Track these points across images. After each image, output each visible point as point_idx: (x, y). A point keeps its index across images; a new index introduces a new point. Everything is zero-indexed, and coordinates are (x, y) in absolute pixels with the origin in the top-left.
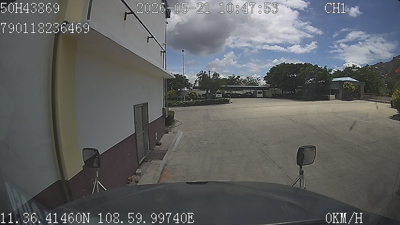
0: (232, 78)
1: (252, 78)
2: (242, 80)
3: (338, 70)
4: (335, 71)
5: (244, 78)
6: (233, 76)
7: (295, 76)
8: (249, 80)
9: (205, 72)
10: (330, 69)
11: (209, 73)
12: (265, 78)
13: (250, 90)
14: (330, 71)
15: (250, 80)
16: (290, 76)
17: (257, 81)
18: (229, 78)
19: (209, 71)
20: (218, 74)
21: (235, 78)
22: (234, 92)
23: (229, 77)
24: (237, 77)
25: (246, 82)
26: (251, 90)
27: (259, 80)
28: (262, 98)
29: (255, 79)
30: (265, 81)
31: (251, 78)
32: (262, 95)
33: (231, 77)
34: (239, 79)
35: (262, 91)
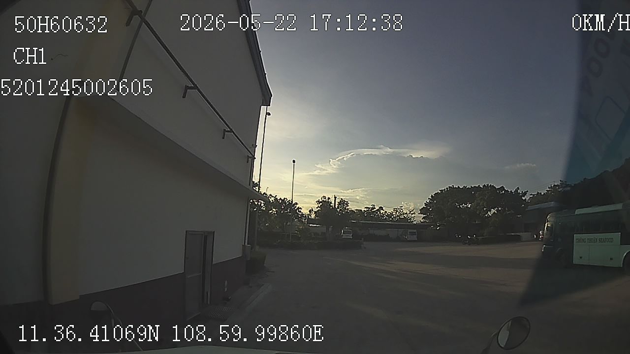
0: (371, 210)
1: (402, 211)
2: (387, 214)
3: (538, 193)
4: (534, 195)
5: (389, 211)
6: (372, 207)
7: (469, 206)
8: (396, 213)
9: (329, 198)
10: (524, 192)
11: (335, 200)
12: (423, 211)
13: (397, 230)
14: (525, 194)
15: (399, 213)
16: (461, 206)
17: (410, 215)
18: (366, 210)
19: (335, 198)
20: (347, 202)
21: (375, 210)
22: (371, 232)
23: (365, 208)
24: (378, 208)
25: (392, 217)
26: (399, 230)
27: (412, 214)
28: (415, 241)
29: (406, 213)
30: (423, 216)
31: (400, 211)
32: (415, 238)
33: (369, 208)
34: (382, 211)
35: (415, 231)
